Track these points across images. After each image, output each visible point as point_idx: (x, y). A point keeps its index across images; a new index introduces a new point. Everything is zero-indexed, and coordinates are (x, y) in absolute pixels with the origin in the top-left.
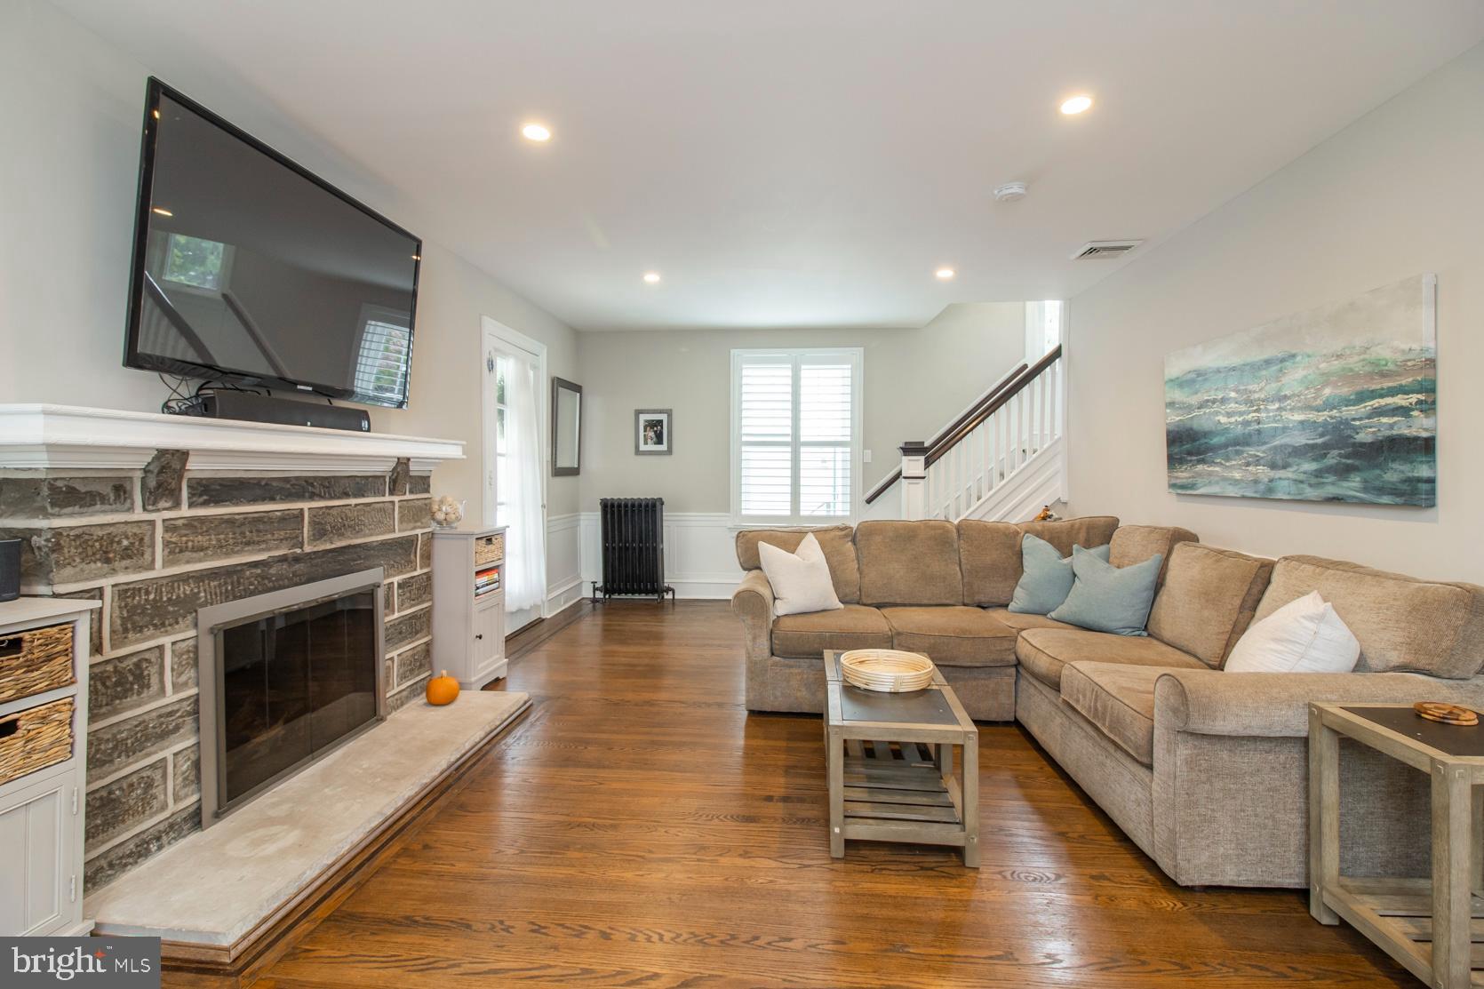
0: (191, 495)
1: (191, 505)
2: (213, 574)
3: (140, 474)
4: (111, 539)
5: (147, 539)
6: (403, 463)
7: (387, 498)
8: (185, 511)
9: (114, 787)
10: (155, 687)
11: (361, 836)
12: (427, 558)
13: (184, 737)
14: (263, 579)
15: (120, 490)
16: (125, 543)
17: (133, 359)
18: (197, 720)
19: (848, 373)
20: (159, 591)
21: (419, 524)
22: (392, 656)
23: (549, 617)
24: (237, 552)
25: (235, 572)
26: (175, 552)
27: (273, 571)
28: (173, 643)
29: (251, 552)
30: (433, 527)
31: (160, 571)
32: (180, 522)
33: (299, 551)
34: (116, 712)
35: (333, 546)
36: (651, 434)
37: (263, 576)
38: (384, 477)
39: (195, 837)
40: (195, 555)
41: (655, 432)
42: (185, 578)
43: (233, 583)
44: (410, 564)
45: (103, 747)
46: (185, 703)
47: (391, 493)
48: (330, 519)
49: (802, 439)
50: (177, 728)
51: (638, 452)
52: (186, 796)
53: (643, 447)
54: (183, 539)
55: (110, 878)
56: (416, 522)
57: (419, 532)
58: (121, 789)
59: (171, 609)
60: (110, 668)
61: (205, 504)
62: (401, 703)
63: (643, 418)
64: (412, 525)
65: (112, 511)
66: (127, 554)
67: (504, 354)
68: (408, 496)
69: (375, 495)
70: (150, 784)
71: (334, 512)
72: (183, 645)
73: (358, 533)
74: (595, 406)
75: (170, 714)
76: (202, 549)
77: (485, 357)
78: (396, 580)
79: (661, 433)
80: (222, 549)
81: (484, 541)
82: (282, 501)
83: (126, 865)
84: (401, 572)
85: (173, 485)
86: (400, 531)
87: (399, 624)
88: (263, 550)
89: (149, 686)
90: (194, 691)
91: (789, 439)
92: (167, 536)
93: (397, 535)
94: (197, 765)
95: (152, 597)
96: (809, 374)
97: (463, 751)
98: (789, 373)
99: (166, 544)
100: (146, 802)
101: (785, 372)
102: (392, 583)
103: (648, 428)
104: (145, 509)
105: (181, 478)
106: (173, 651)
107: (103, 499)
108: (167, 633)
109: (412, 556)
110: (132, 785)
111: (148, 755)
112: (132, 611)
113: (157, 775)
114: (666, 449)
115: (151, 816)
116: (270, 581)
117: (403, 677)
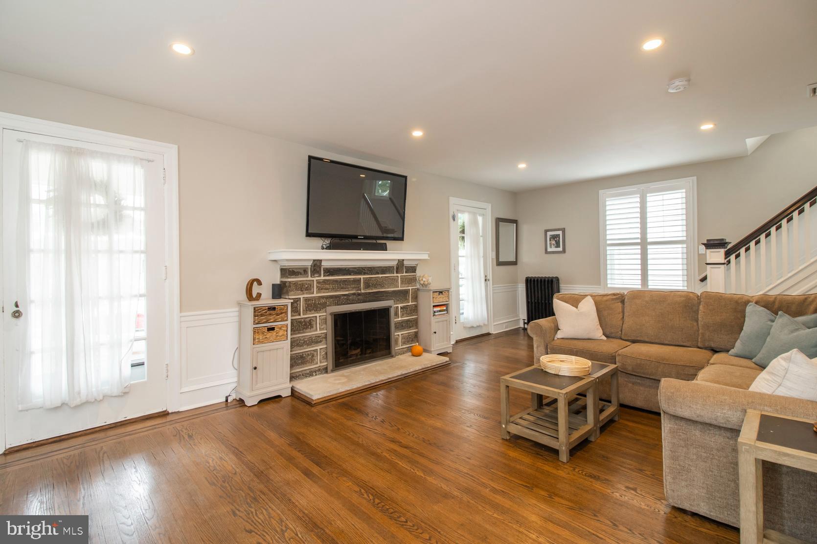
0: (324, 273)
1: (324, 276)
2: (331, 297)
3: (310, 267)
4: (303, 285)
5: (312, 285)
6: (401, 262)
7: (395, 275)
8: (322, 278)
9: (304, 353)
10: (314, 328)
11: (361, 386)
12: (416, 298)
13: (322, 345)
14: (347, 300)
15: (305, 271)
16: (306, 286)
17: (309, 235)
18: (326, 340)
19: (684, 195)
20: (315, 300)
21: (410, 285)
22: (398, 335)
23: (494, 333)
24: (338, 291)
25: (338, 297)
26: (320, 289)
27: (350, 298)
28: (320, 316)
29: (344, 291)
30: (418, 286)
31: (315, 295)
32: (321, 281)
33: (360, 292)
34: (304, 333)
35: (372, 291)
36: (554, 242)
37: (348, 300)
38: (394, 267)
39: (325, 375)
40: (326, 291)
41: (556, 241)
42: (323, 297)
43: (337, 300)
44: (407, 300)
45: (301, 341)
46: (323, 335)
47: (397, 273)
48: (372, 282)
49: (649, 240)
50: (321, 342)
51: (546, 252)
52: (323, 362)
53: (549, 250)
54: (322, 286)
55: (302, 379)
56: (409, 284)
57: (410, 288)
58: (305, 354)
59: (319, 306)
60: (303, 320)
61: (328, 275)
62: (403, 352)
63: (549, 234)
64: (407, 285)
65: (303, 277)
66: (307, 289)
67: (463, 212)
68: (404, 274)
69: (390, 274)
70: (313, 356)
71: (373, 279)
72: (323, 317)
73: (383, 287)
74: (525, 229)
75: (319, 337)
76: (328, 289)
77: (451, 214)
78: (400, 306)
79: (559, 241)
80: (334, 290)
81: (438, 293)
82: (353, 275)
83: (307, 376)
84: (402, 303)
85: (318, 270)
86: (401, 287)
87: (402, 322)
88: (347, 291)
89: (313, 327)
90: (325, 331)
91: (639, 241)
92: (317, 285)
93: (399, 289)
94: (326, 353)
95: (313, 302)
96: (653, 200)
97: (409, 372)
98: (638, 200)
99: (317, 287)
100: (312, 361)
101: (636, 200)
102: (398, 307)
103: (552, 239)
104: (311, 277)
105: (320, 268)
106: (319, 318)
107: (301, 274)
108: (318, 313)
109: (408, 297)
110: (308, 354)
111: (313, 347)
112: (308, 305)
113: (315, 354)
114: (562, 250)
115: (314, 365)
116: (349, 300)
117: (404, 343)
